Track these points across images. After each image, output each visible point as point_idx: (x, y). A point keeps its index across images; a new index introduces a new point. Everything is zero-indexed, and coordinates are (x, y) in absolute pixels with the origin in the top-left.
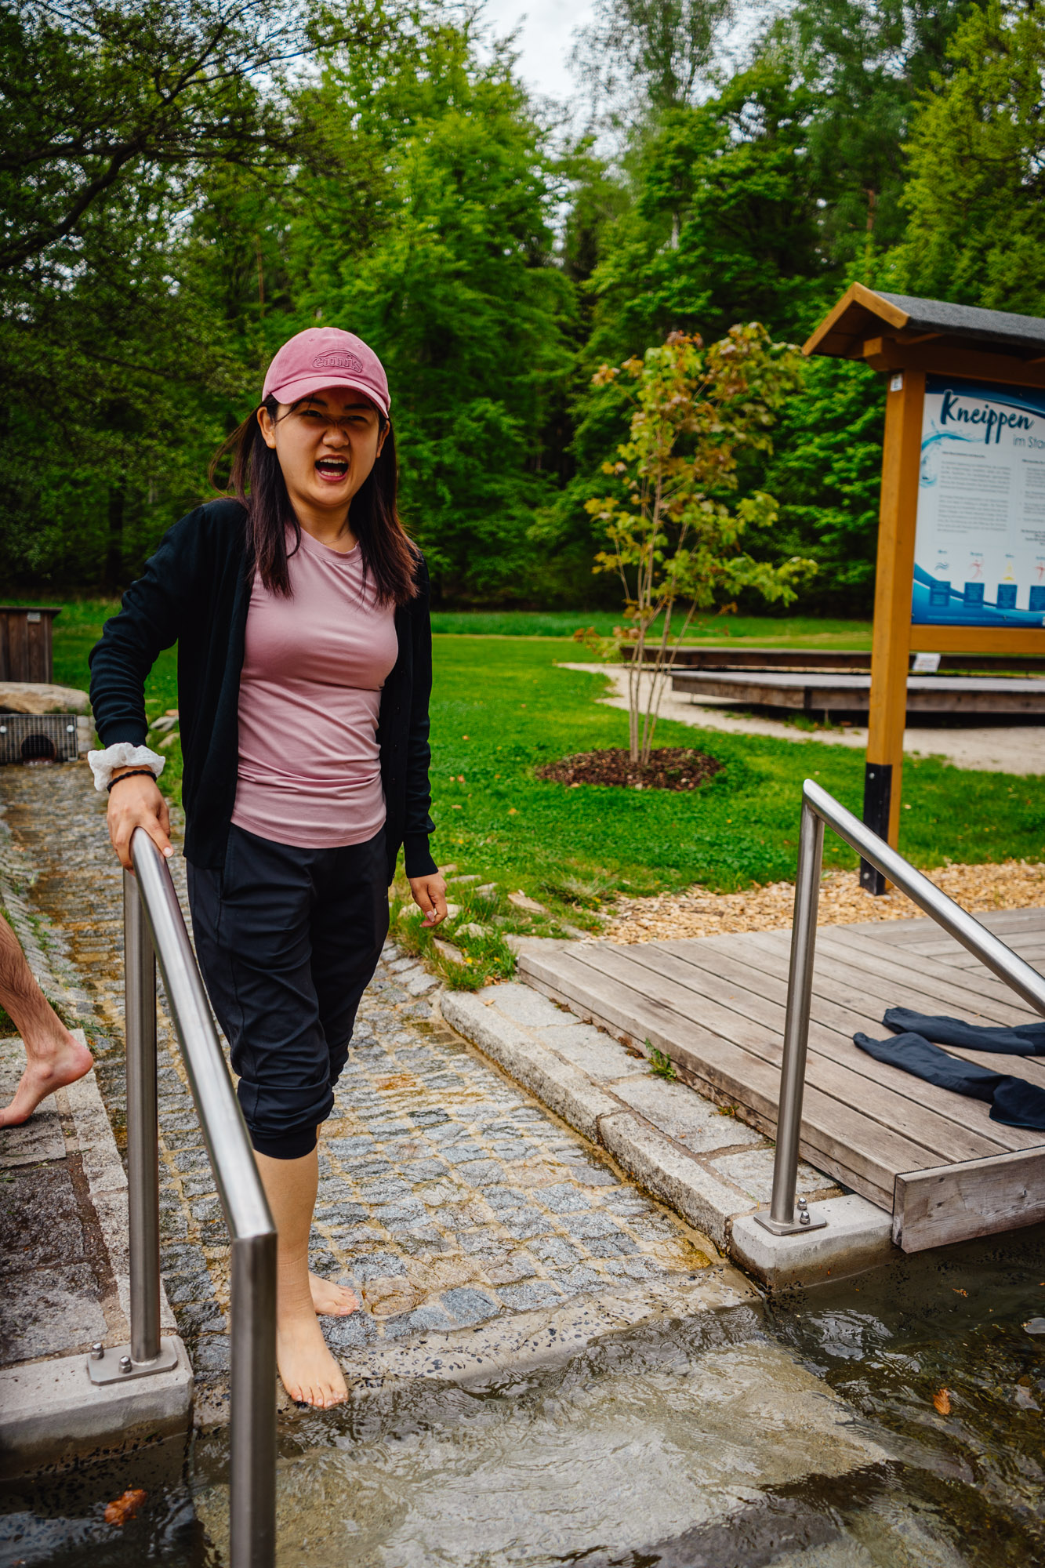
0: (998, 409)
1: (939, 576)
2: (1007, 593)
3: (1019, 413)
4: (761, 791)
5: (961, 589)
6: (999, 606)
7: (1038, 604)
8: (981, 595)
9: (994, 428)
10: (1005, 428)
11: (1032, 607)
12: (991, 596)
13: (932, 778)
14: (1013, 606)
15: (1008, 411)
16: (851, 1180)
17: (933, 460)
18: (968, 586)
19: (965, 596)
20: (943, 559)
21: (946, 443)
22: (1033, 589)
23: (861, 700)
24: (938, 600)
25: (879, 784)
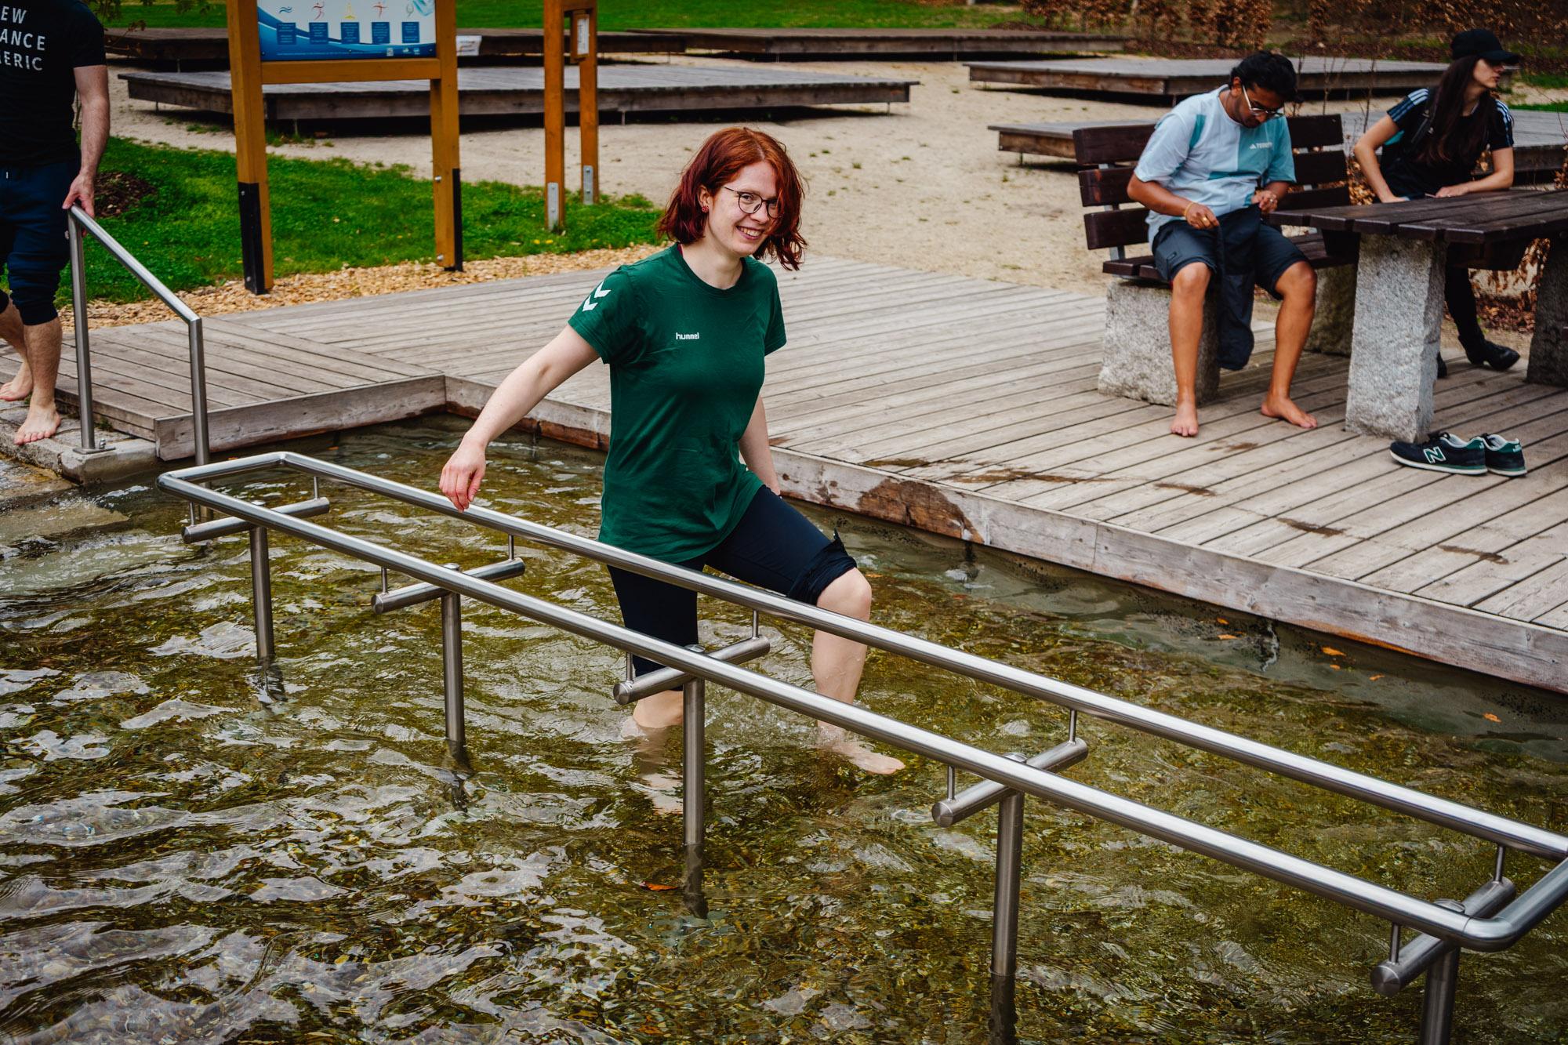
1: (284, 18)
2: (350, 30)
4: (192, 213)
5: (307, 29)
6: (343, 41)
7: (381, 38)
8: (326, 33)
11: (375, 40)
12: (335, 33)
13: (377, 190)
14: (357, 41)
16: (137, 431)
18: (311, 25)
19: (311, 34)
22: (374, 24)
23: (334, 107)
24: (286, 39)
25: (249, 199)
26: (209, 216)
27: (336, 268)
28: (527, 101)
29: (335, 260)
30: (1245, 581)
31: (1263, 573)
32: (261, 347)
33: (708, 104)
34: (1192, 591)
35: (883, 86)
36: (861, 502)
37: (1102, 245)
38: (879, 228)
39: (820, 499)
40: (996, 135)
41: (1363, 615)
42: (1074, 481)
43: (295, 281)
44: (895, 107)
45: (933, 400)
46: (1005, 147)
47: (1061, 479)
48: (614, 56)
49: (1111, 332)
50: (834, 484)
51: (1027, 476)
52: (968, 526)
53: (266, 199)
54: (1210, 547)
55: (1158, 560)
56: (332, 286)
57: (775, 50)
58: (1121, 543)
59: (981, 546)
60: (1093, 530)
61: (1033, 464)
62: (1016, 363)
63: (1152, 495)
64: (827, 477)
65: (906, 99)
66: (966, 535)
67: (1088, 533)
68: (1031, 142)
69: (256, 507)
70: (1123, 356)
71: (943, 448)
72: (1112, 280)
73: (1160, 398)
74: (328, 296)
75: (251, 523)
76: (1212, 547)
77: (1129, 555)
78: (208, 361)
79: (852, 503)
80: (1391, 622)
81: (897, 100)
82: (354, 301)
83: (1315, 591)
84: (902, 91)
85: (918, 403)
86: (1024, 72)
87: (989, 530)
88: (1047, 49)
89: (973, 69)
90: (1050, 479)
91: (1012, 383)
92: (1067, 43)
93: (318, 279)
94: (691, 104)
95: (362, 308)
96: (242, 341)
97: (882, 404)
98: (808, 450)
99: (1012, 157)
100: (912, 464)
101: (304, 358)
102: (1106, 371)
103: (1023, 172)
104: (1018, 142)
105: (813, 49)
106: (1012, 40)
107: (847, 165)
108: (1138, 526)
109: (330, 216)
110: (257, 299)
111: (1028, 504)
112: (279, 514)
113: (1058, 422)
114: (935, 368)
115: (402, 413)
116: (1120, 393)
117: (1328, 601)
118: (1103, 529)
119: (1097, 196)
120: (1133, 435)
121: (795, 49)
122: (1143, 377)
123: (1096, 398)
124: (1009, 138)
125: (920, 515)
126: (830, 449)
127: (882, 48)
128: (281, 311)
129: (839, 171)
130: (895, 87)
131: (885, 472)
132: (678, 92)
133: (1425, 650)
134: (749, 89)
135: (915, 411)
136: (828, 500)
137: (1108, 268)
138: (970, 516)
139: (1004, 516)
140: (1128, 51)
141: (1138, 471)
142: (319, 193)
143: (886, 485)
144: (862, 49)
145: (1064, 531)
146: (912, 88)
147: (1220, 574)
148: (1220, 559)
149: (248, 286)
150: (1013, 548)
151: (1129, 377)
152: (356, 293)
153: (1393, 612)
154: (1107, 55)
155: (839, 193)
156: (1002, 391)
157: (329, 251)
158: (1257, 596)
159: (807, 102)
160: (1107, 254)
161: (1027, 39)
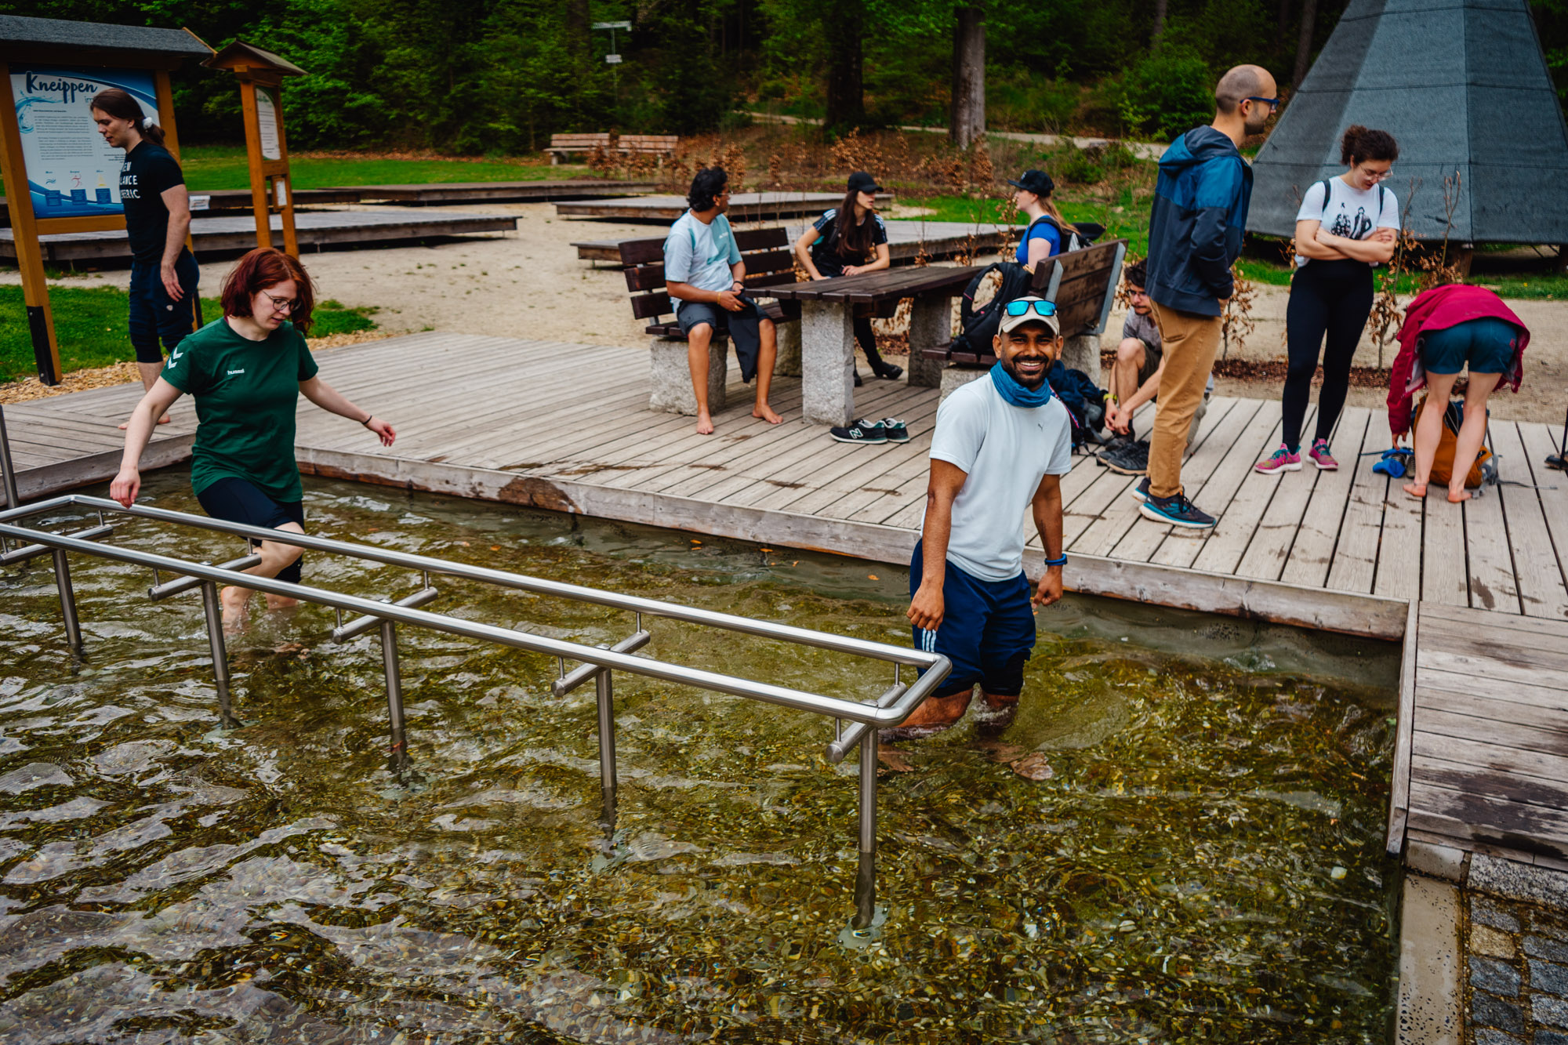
0: (69, 81)
1: (50, 187)
2: (104, 194)
3: (85, 83)
5: (69, 195)
6: (99, 202)
8: (84, 197)
9: (69, 93)
10: (77, 92)
12: (91, 196)
14: (110, 201)
15: (77, 82)
17: (28, 116)
18: (72, 192)
19: (72, 198)
20: (50, 177)
21: (36, 105)
23: (100, 250)
24: (53, 202)
25: (37, 318)
26: (8, 332)
27: (111, 364)
28: (246, 239)
29: (109, 358)
30: (748, 521)
31: (757, 515)
32: (55, 423)
33: (378, 237)
34: (716, 531)
35: (498, 220)
36: (500, 494)
37: (643, 316)
38: (502, 314)
39: (472, 495)
40: (575, 250)
41: (819, 535)
42: (638, 468)
43: (80, 374)
44: (507, 233)
45: (544, 424)
46: (582, 257)
47: (629, 468)
48: (310, 206)
49: (655, 371)
50: (480, 484)
51: (607, 468)
52: (572, 503)
53: (49, 317)
54: (725, 503)
55: (693, 513)
56: (108, 376)
57: (423, 199)
58: (669, 505)
59: (581, 515)
60: (651, 499)
61: (611, 460)
62: (597, 396)
63: (687, 472)
64: (476, 479)
65: (515, 228)
66: (571, 509)
67: (649, 500)
68: (599, 253)
69: (54, 536)
70: (664, 387)
71: (552, 454)
72: (653, 338)
73: (690, 411)
74: (107, 383)
75: (52, 548)
76: (726, 502)
77: (675, 512)
78: (9, 436)
79: (494, 496)
80: (836, 537)
81: (509, 229)
82: (126, 386)
83: (790, 524)
84: (511, 223)
85: (534, 427)
86: (592, 208)
87: (586, 504)
88: (606, 192)
89: (559, 207)
90: (623, 468)
91: (595, 409)
92: (620, 188)
93: (97, 372)
94: (366, 237)
95: (132, 390)
96: (40, 420)
97: (509, 429)
98: (461, 464)
99: (588, 263)
100: (531, 466)
101: (90, 428)
102: (654, 397)
103: (595, 272)
104: (590, 253)
105: (450, 197)
106: (583, 187)
107: (478, 274)
108: (679, 493)
109: (103, 327)
110: (51, 390)
111: (609, 485)
112: (74, 539)
113: (625, 431)
114: (544, 403)
115: (169, 461)
116: (664, 410)
117: (798, 529)
118: (657, 497)
119: (637, 284)
120: (674, 436)
121: (437, 197)
122: (678, 398)
123: (650, 414)
124: (584, 251)
125: (540, 499)
126: (476, 461)
127: (497, 195)
128: (70, 396)
129: (472, 277)
130: (506, 220)
131: (514, 473)
132: (356, 230)
133: (857, 553)
134: (406, 226)
135: (532, 432)
136: (477, 494)
137: (649, 331)
138: (572, 497)
139: (594, 494)
140: (658, 192)
141: (678, 459)
142: (94, 312)
143: (516, 481)
144: (483, 196)
145: (633, 501)
146: (519, 221)
147: (732, 518)
148: (731, 509)
149: (42, 380)
150: (602, 515)
151: (669, 399)
152: (127, 380)
153: (836, 531)
154: (646, 195)
155: (474, 292)
156: (589, 414)
157: (104, 352)
158: (755, 530)
159: (448, 232)
160: (647, 322)
161: (593, 186)
